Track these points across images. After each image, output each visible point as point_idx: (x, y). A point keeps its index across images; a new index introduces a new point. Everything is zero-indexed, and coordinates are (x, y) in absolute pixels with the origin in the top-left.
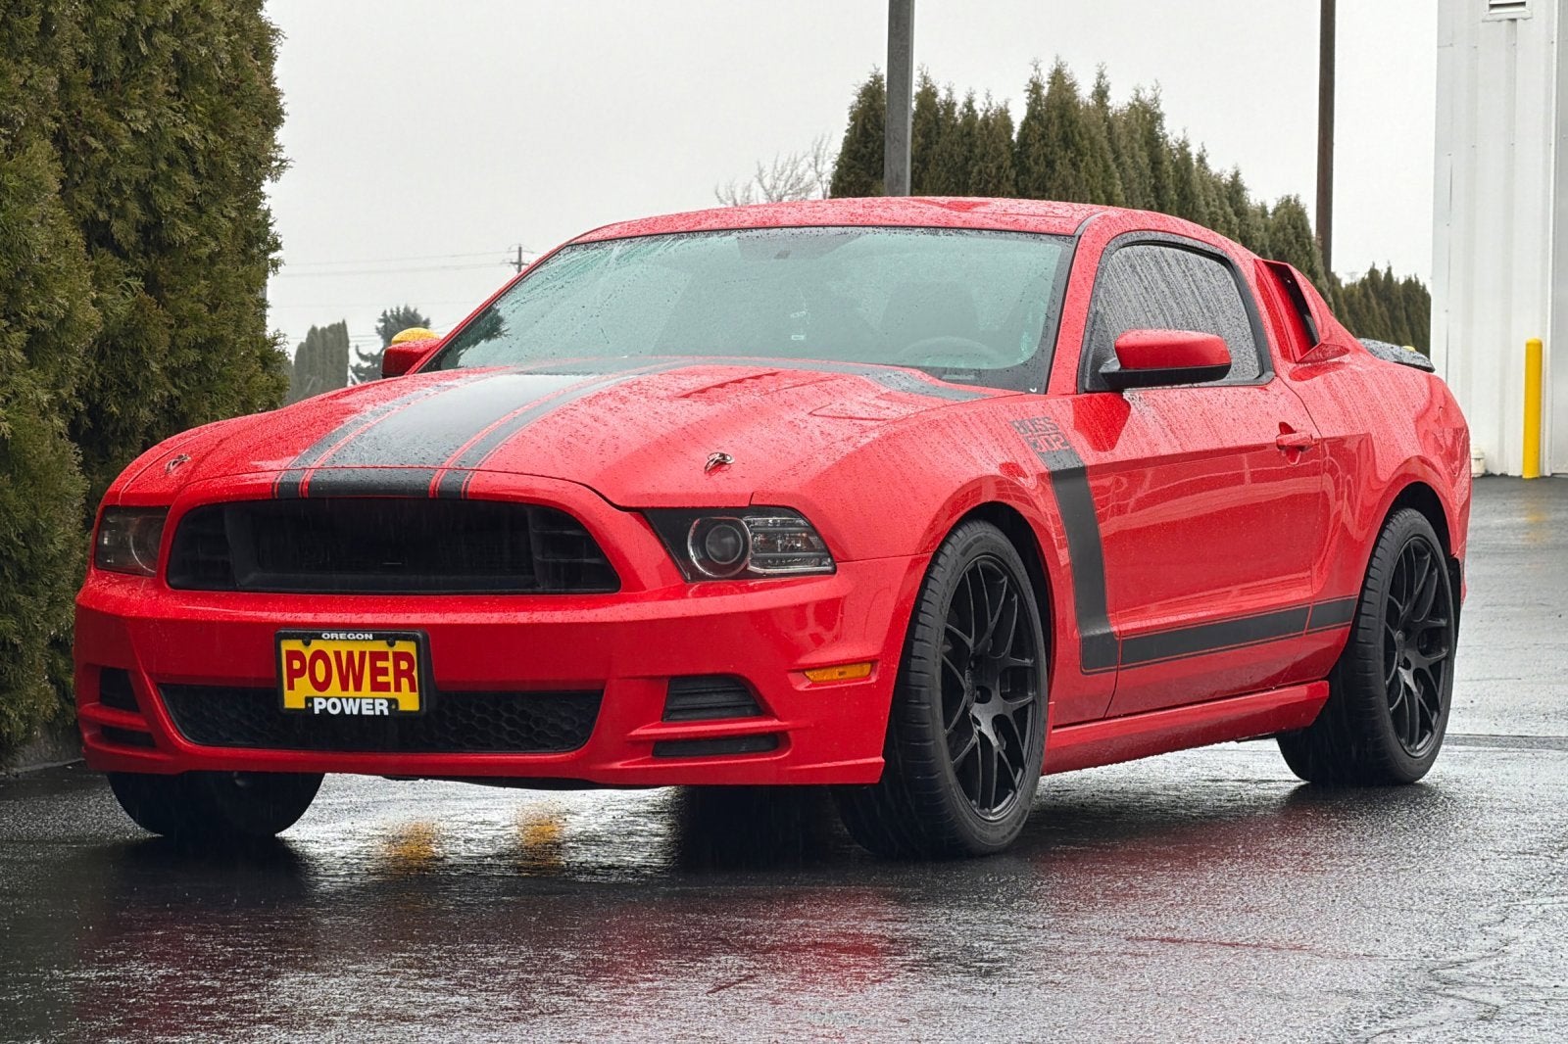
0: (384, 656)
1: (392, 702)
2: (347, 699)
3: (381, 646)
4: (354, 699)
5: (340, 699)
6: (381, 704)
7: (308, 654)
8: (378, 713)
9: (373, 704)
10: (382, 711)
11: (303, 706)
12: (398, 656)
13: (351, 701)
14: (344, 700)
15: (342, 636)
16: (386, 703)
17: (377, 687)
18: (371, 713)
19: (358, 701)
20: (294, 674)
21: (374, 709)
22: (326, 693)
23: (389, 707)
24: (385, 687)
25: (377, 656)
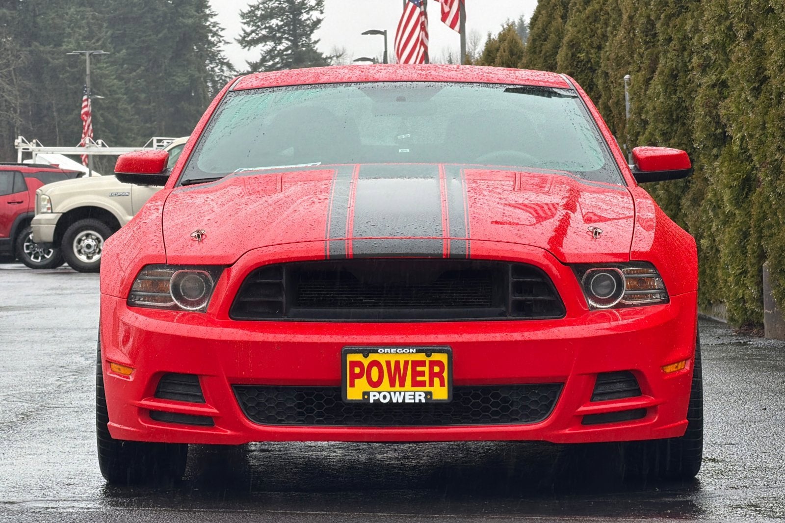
0: (422, 363)
1: (428, 394)
2: (395, 393)
3: (421, 357)
4: (400, 393)
5: (389, 393)
6: (420, 395)
7: (366, 362)
8: (417, 401)
9: (414, 396)
10: (420, 400)
11: (361, 398)
12: (433, 364)
13: (397, 394)
14: (392, 394)
15: (393, 350)
16: (423, 395)
17: (415, 384)
18: (412, 401)
19: (403, 394)
20: (354, 376)
21: (414, 399)
22: (378, 389)
23: (426, 398)
24: (423, 384)
25: (416, 364)
